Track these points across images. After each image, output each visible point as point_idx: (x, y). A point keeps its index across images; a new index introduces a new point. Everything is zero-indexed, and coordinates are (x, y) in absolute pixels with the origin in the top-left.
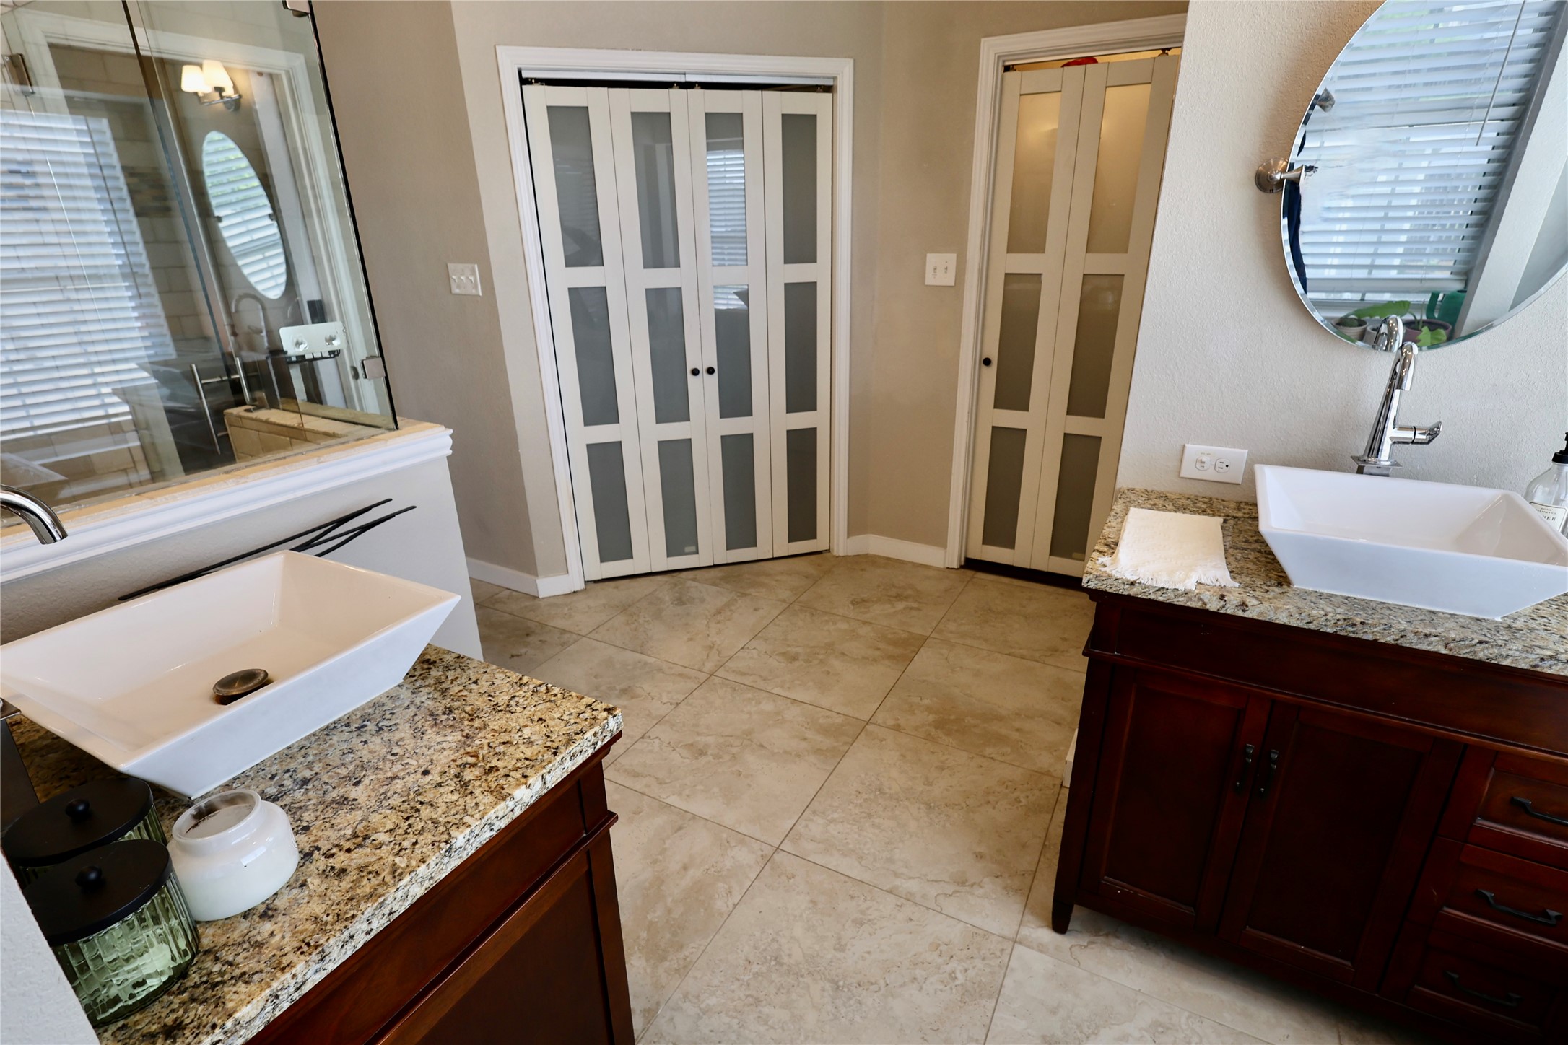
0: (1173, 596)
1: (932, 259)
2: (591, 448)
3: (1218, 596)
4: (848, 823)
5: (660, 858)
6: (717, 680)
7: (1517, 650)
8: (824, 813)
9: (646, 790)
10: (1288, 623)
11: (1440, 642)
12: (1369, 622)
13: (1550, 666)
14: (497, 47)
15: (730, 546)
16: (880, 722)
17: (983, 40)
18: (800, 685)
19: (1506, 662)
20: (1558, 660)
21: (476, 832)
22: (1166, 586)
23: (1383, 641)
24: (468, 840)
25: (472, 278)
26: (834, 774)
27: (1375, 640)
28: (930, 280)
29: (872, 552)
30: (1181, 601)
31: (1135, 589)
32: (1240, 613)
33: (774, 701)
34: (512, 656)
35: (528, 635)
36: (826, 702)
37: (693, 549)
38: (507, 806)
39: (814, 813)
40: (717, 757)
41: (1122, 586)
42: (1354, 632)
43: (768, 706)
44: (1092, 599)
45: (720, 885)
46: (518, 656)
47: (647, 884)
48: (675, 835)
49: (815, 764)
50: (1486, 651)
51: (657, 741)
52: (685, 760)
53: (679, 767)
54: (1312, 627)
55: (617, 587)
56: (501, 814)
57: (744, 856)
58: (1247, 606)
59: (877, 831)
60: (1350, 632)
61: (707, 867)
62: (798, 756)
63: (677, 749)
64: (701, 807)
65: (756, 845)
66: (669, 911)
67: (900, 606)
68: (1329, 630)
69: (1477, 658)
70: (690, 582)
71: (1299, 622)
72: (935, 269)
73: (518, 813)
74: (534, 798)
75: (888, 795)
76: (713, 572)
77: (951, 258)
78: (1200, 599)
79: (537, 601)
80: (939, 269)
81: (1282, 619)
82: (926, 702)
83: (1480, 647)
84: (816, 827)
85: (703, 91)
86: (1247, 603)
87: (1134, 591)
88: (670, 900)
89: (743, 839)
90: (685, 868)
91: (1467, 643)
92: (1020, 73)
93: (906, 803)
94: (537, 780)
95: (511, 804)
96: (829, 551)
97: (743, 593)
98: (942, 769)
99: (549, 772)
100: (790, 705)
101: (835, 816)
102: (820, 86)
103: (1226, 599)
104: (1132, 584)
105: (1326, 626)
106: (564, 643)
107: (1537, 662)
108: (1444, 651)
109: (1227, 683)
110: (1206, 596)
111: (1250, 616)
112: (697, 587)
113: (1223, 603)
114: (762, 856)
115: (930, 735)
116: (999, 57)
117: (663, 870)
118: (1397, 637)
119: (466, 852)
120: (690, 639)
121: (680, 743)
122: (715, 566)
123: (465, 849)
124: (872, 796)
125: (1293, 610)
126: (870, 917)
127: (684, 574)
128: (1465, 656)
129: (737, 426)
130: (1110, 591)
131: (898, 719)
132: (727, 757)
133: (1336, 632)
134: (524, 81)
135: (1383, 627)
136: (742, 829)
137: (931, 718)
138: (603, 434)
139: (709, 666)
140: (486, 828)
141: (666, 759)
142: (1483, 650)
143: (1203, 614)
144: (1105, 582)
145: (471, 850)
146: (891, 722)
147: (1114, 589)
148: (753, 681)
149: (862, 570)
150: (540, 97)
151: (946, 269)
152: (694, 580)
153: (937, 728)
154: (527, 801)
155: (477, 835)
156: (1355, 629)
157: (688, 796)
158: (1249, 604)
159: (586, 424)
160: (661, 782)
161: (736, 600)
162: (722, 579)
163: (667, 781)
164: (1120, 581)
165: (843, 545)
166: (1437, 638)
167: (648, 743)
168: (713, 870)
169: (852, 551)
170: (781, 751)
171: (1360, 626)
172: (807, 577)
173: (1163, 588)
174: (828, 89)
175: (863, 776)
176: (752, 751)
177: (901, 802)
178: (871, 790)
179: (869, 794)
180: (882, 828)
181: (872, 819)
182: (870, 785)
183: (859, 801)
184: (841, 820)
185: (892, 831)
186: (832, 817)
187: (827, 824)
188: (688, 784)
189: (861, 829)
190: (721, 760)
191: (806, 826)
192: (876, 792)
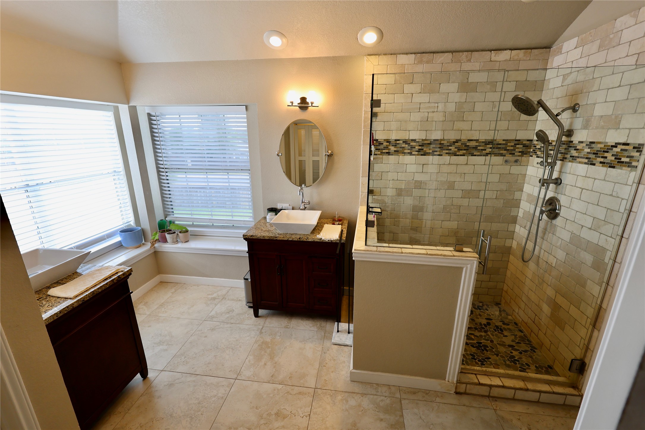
4: (209, 397)
39: (222, 398)
40: (269, 415)
45: (253, 362)
47: (275, 356)
48: (273, 374)
49: (222, 425)
52: (284, 408)
53: (284, 404)
57: (247, 373)
59: (198, 397)
61: (258, 367)
63: (290, 414)
64: (269, 387)
65: (243, 378)
66: (265, 352)
84: (222, 391)
88: (266, 355)
90: (265, 364)
93: (181, 415)
101: (213, 399)
114: (241, 375)
117: (272, 361)
121: (290, 418)
126: (206, 366)
132: (265, 416)
136: (249, 382)
141: (292, 405)
157: (275, 390)
160: (288, 394)
163: (286, 395)
175: (199, 425)
176: (254, 424)
177: (184, 414)
178: (196, 417)
179: (197, 415)
180: (195, 399)
181: (199, 401)
182: (196, 420)
183: (203, 409)
184: (211, 397)
185: (191, 398)
186: (215, 398)
187: (217, 394)
188: (277, 395)
189: (203, 395)
190: (267, 413)
191: (225, 391)
192: (194, 417)
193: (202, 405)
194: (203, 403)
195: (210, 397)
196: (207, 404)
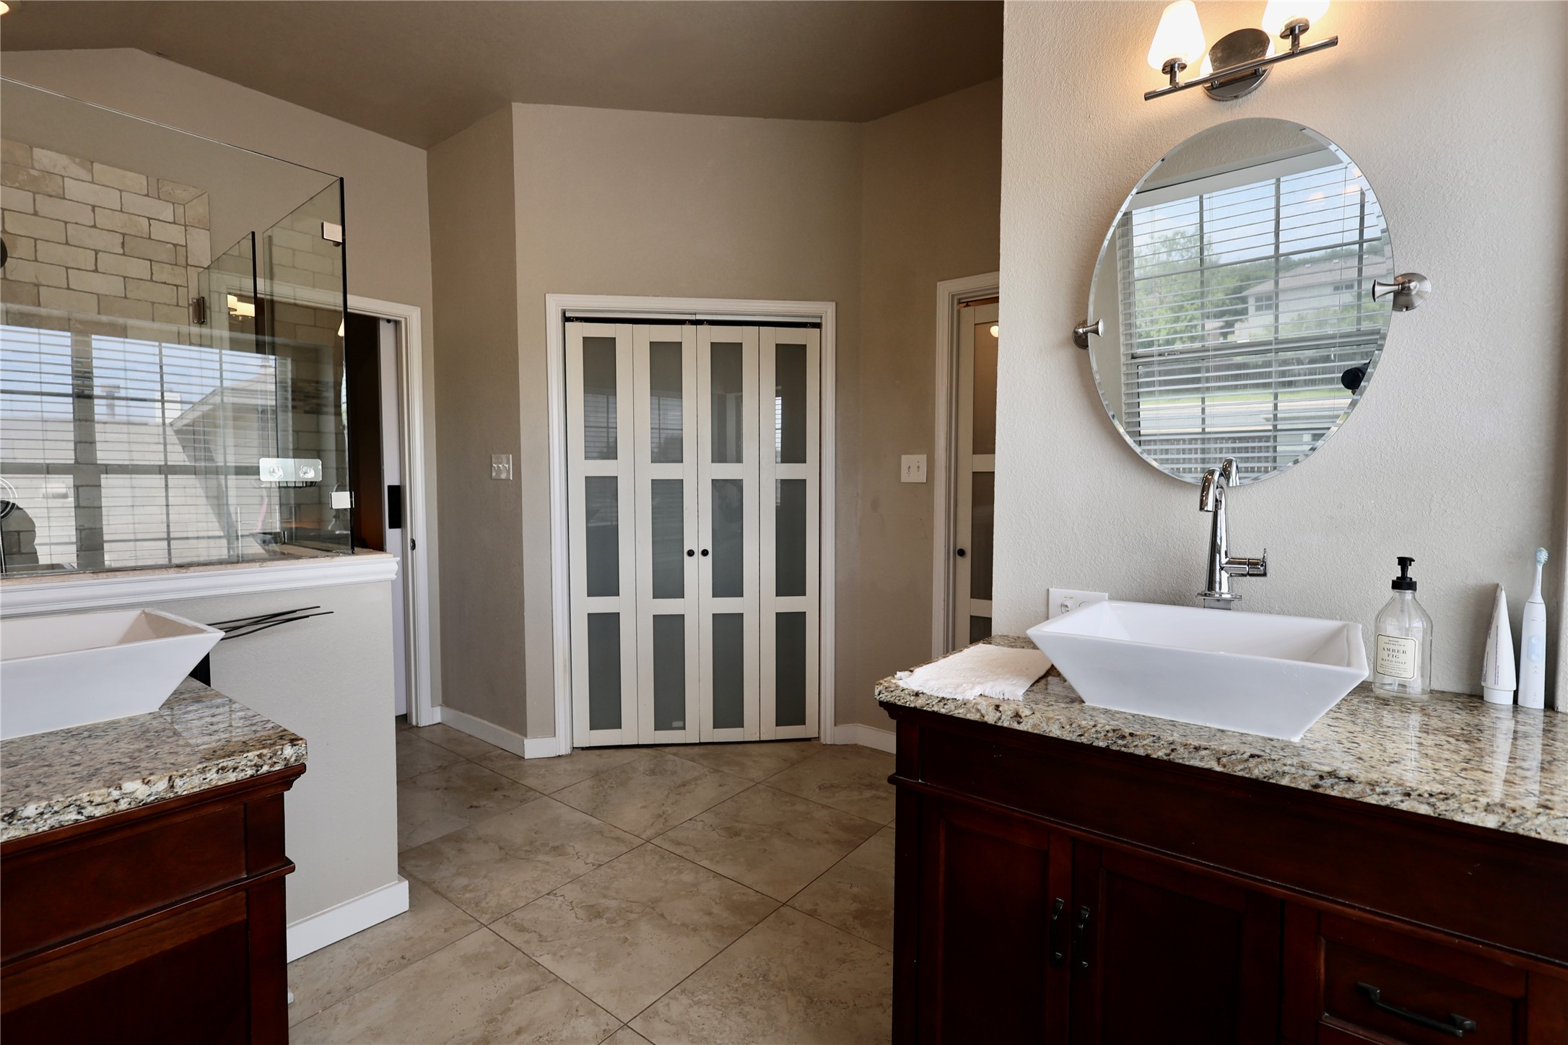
0: (953, 708)
1: (906, 460)
2: (591, 617)
3: (993, 707)
4: (714, 1007)
5: (499, 1017)
6: (650, 847)
7: (1292, 765)
8: (693, 993)
9: (524, 947)
10: (1061, 737)
11: (1212, 757)
12: (1138, 733)
13: (1332, 786)
14: (547, 295)
15: (717, 725)
16: (797, 905)
17: (938, 283)
18: (731, 860)
19: (1285, 782)
20: (1339, 778)
21: (56, 808)
22: (947, 696)
23: (1155, 756)
24: (42, 814)
25: (507, 466)
26: (723, 953)
27: (1148, 756)
28: (905, 478)
29: (861, 743)
30: (960, 713)
31: (920, 701)
32: (1015, 726)
33: (697, 872)
34: (471, 807)
35: (495, 790)
36: (748, 880)
37: (680, 724)
38: (109, 794)
39: (683, 991)
40: (611, 921)
41: (908, 698)
42: (1125, 746)
43: (688, 877)
44: (891, 716)
46: (476, 807)
48: (528, 996)
49: (708, 940)
50: (1260, 767)
51: (560, 899)
52: (578, 921)
53: (569, 927)
54: (1084, 740)
55: (600, 756)
56: (98, 800)
57: (586, 1028)
58: (1021, 717)
59: (741, 1020)
60: (1119, 746)
61: (541, 1034)
62: (695, 930)
63: (576, 909)
64: (567, 971)
65: (604, 1018)
67: (868, 794)
68: (1102, 744)
69: (1254, 777)
70: (671, 756)
71: (1071, 735)
72: (909, 468)
73: (123, 805)
74: (152, 798)
75: (770, 982)
76: (696, 750)
77: (922, 458)
78: (978, 710)
79: (522, 762)
80: (912, 468)
81: (1055, 732)
82: (855, 890)
83: (1253, 762)
84: (677, 1008)
85: (709, 326)
86: (1020, 713)
87: (919, 703)
89: (593, 1007)
90: (518, 1032)
91: (1239, 756)
92: (973, 308)
93: (787, 993)
94: (160, 779)
95: (116, 794)
96: (818, 738)
97: (716, 770)
98: (844, 962)
99: (182, 776)
100: (711, 878)
101: (704, 997)
102: (810, 323)
103: (1001, 709)
104: (917, 694)
105: (1097, 738)
106: (524, 800)
107: (1317, 781)
108: (1219, 769)
109: (1022, 816)
110: (983, 705)
111: (1025, 729)
112: (674, 761)
113: (999, 714)
114: (605, 1031)
115: (845, 924)
116: (953, 296)
117: (496, 1031)
118: (1168, 752)
119: (35, 825)
120: (644, 807)
121: (581, 903)
122: (701, 744)
123: (34, 822)
124: (753, 982)
125: (1063, 720)
127: (668, 749)
128: (1240, 774)
129: (728, 605)
130: (899, 703)
131: (817, 904)
132: (621, 923)
133: (1108, 746)
134: (567, 319)
135: (1152, 739)
136: (599, 1000)
137: (854, 907)
138: (603, 605)
139: (650, 832)
140: (71, 808)
141: (560, 918)
142: (1256, 766)
143: (981, 727)
144: (894, 694)
145: (43, 826)
146: (809, 906)
147: (902, 701)
148: (685, 852)
149: (844, 758)
150: (578, 332)
151: (918, 467)
152: (675, 754)
153: (855, 918)
154: (141, 797)
155: (56, 812)
156: (1125, 742)
157: (562, 957)
158: (1023, 715)
159: (589, 595)
160: (542, 940)
161: (706, 775)
162: (702, 756)
163: (549, 939)
164: (906, 692)
165: (831, 734)
166: (1207, 752)
167: (551, 900)
168: (546, 1038)
169: (840, 741)
170: (679, 923)
171: (1129, 738)
172: (785, 760)
173: (943, 698)
174: (817, 326)
175: (753, 959)
176: (649, 920)
177: (782, 992)
178: (755, 975)
179: (752, 979)
180: (748, 1017)
181: (741, 1007)
182: (757, 969)
183: (736, 985)
184: (707, 1003)
185: (758, 1023)
186: (700, 999)
187: (691, 1006)
188: (568, 945)
189: (725, 1016)
190: (614, 925)
191: (668, 1004)
192: (759, 977)
193: (735, 995)
194: (733, 998)
195: (711, 1007)
196: (723, 993)
